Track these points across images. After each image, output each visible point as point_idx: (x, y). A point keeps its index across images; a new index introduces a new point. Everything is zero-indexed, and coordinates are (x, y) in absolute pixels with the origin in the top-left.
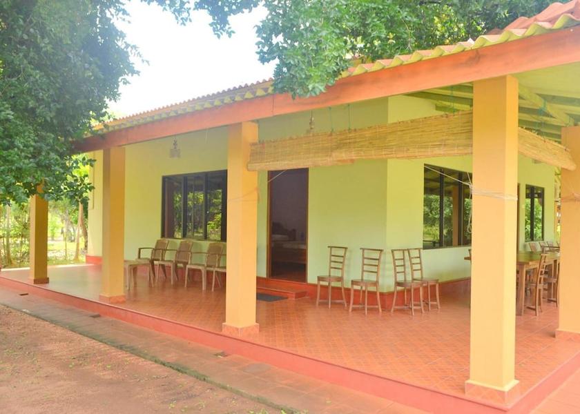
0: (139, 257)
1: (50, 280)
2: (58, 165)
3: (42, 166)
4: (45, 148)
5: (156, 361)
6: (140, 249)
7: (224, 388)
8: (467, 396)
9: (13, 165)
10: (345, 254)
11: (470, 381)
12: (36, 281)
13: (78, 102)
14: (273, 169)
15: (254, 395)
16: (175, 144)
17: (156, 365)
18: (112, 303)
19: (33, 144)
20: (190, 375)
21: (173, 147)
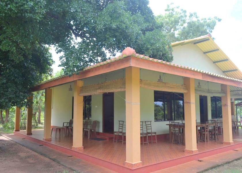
0: (63, 126)
1: (32, 134)
2: (22, 96)
3: (17, 97)
4: (18, 91)
5: (49, 158)
6: (64, 123)
7: (63, 165)
8: (125, 166)
9: (8, 96)
10: (123, 123)
11: (126, 162)
12: (28, 134)
13: (29, 76)
14: (85, 95)
15: (69, 167)
16: (71, 86)
17: (49, 159)
18: (46, 141)
19: (14, 90)
20: (56, 162)
21: (70, 87)
